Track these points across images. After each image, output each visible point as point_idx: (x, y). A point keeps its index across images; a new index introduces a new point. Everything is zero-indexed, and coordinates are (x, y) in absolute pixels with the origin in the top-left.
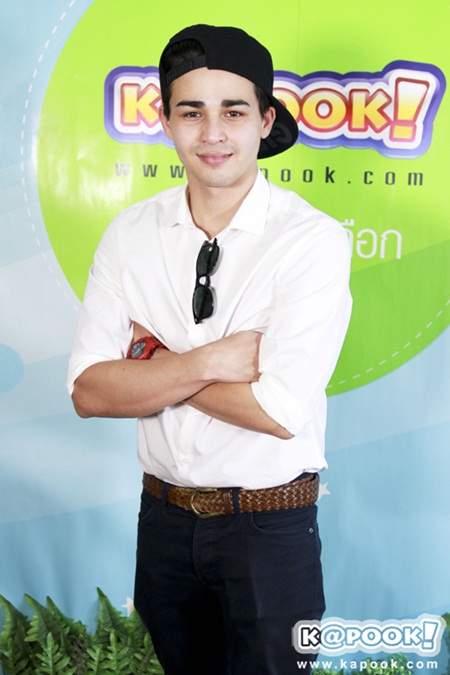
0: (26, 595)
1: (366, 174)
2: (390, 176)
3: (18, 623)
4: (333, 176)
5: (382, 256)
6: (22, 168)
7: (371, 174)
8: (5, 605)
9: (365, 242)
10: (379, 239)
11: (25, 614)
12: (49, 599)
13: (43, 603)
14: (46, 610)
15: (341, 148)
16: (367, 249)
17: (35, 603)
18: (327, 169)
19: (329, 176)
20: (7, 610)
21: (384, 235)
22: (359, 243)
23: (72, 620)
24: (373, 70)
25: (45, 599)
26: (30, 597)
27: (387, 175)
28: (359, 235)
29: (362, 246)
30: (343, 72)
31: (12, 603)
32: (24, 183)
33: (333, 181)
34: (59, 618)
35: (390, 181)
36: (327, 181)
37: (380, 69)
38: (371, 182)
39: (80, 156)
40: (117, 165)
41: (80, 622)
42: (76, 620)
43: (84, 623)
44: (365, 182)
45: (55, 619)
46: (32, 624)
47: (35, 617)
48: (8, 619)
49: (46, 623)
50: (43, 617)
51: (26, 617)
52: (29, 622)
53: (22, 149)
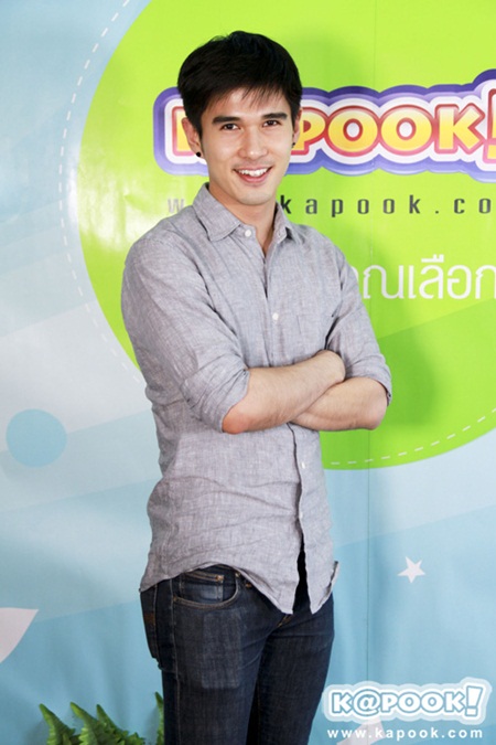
0: (73, 704)
1: (456, 202)
2: (485, 203)
3: (65, 738)
4: (418, 205)
5: (478, 296)
6: (61, 208)
7: (463, 201)
8: (47, 716)
9: (457, 281)
10: (474, 277)
11: (71, 726)
12: (99, 707)
13: (93, 712)
14: (96, 721)
15: (427, 172)
16: (459, 289)
17: (84, 714)
18: (411, 197)
19: (413, 206)
20: (50, 723)
21: (479, 272)
22: (450, 282)
23: (127, 732)
24: (462, 82)
25: (95, 709)
26: (77, 707)
27: (481, 201)
28: (450, 273)
29: (453, 284)
30: (427, 85)
31: (57, 715)
32: (63, 225)
33: (418, 212)
34: (112, 730)
35: (485, 209)
36: (411, 212)
37: (471, 81)
38: (462, 211)
39: (126, 192)
40: (169, 201)
41: (136, 735)
42: (132, 733)
43: (141, 736)
44: (456, 211)
45: (107, 732)
46: (81, 738)
47: (84, 729)
48: (53, 733)
49: (97, 736)
50: (94, 730)
51: (74, 730)
52: (77, 737)
53: (60, 185)
